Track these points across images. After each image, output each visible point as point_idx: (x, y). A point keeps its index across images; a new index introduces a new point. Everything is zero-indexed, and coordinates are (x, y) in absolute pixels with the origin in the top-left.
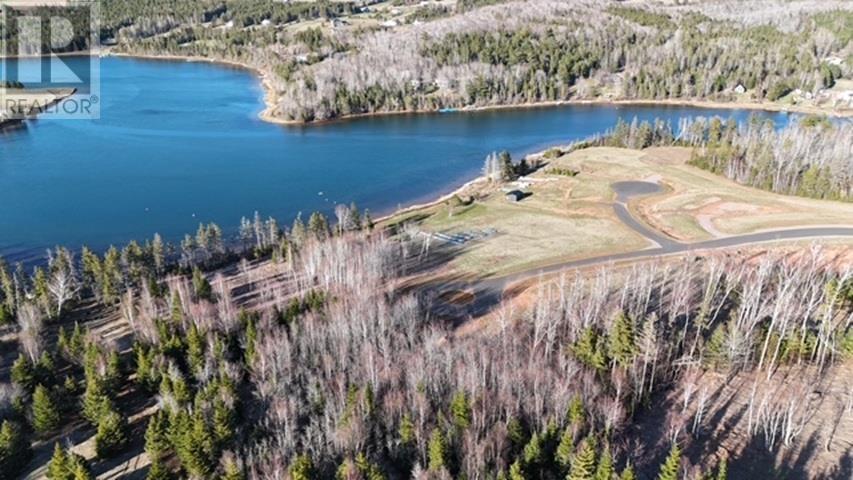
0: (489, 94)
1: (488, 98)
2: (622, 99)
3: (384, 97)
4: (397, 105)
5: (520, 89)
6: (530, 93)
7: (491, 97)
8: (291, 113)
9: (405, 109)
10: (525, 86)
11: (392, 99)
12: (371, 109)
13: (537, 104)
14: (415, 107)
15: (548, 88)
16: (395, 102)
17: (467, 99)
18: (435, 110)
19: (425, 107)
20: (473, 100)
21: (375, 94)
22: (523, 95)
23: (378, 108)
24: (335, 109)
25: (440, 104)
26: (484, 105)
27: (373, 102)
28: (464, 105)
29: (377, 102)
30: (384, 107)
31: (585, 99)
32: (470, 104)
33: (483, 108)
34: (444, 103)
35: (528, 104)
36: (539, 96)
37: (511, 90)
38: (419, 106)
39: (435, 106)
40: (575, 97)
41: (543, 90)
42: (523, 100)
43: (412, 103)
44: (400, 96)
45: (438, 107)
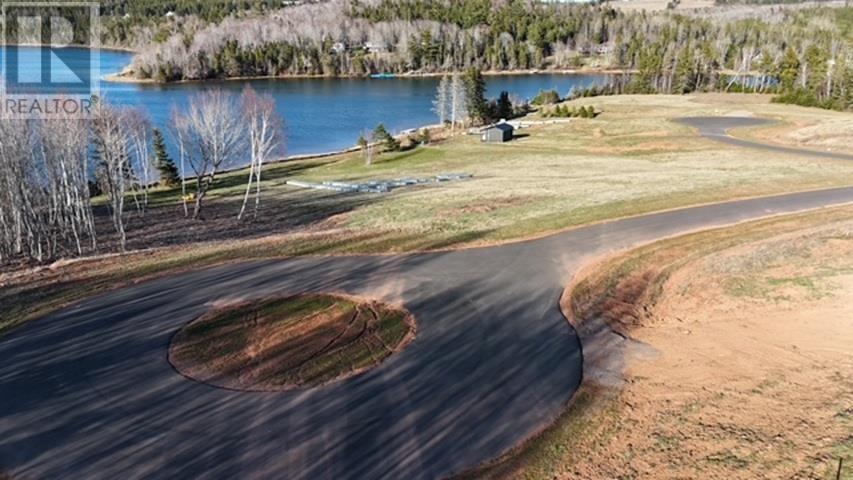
0: (439, 56)
1: (438, 63)
2: (615, 69)
3: (291, 56)
4: (310, 65)
5: (481, 53)
6: (494, 58)
7: (442, 62)
8: (147, 71)
9: (322, 73)
10: (487, 50)
11: (303, 57)
12: (272, 70)
13: (504, 72)
14: (337, 70)
15: (517, 53)
16: (307, 62)
17: (410, 63)
18: (365, 75)
19: (351, 71)
20: (417, 64)
21: (278, 52)
22: (485, 61)
23: (283, 69)
24: (216, 66)
25: (372, 67)
26: (433, 71)
27: (275, 61)
28: (406, 70)
29: (281, 61)
30: (291, 68)
31: (566, 69)
32: (414, 69)
33: (432, 75)
34: (377, 67)
35: (492, 72)
36: (506, 62)
37: (469, 54)
38: (342, 68)
39: (365, 71)
40: (554, 66)
41: (511, 54)
42: (485, 66)
43: (331, 65)
44: (315, 55)
45: (369, 71)
